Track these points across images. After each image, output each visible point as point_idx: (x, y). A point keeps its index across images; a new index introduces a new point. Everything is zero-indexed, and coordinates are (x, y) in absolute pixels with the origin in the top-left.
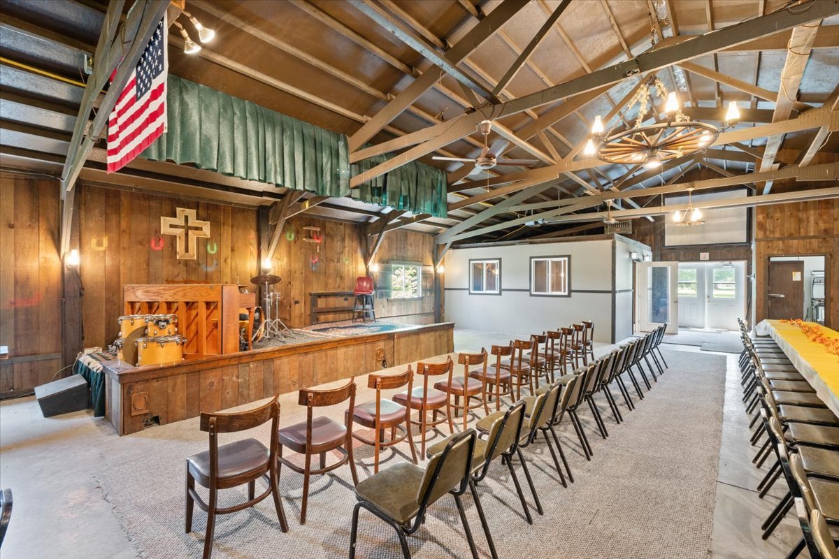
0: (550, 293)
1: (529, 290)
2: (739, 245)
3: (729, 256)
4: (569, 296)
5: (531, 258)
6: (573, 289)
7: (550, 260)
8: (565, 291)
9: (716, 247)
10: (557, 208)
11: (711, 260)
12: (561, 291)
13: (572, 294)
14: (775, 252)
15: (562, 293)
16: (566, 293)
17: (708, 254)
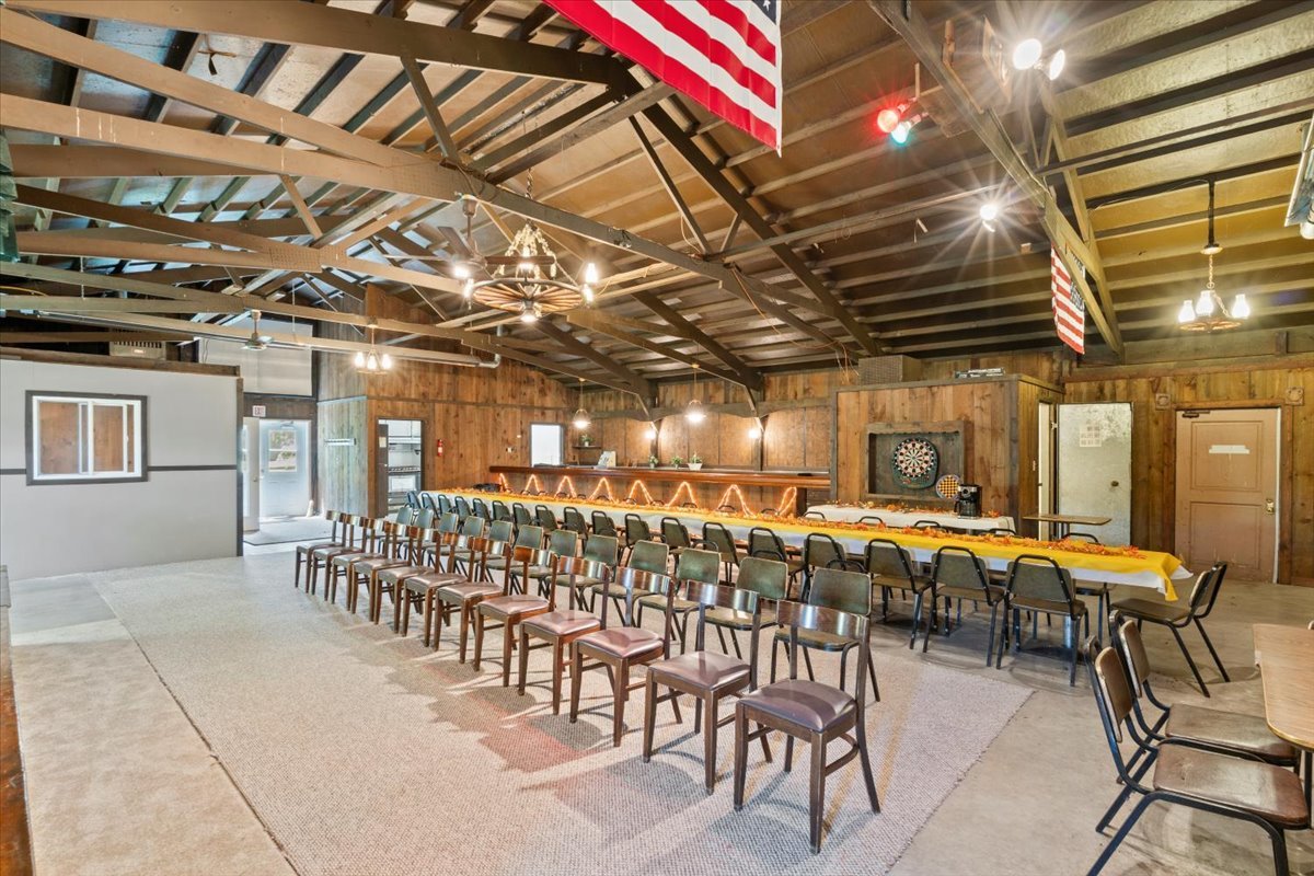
0: (91, 474)
1: (27, 471)
2: (302, 399)
3: (290, 413)
4: (144, 478)
5: (30, 394)
6: (153, 462)
7: (91, 402)
8: (131, 469)
9: (274, 399)
10: (142, 297)
11: (268, 417)
12: (121, 469)
13: (153, 474)
14: (384, 414)
15: (124, 474)
16: (138, 472)
17: (264, 407)
